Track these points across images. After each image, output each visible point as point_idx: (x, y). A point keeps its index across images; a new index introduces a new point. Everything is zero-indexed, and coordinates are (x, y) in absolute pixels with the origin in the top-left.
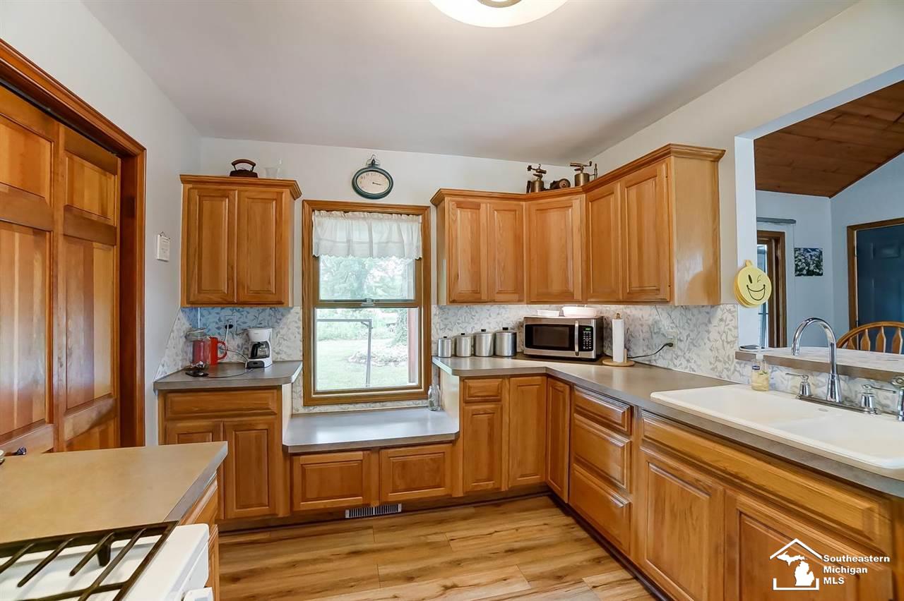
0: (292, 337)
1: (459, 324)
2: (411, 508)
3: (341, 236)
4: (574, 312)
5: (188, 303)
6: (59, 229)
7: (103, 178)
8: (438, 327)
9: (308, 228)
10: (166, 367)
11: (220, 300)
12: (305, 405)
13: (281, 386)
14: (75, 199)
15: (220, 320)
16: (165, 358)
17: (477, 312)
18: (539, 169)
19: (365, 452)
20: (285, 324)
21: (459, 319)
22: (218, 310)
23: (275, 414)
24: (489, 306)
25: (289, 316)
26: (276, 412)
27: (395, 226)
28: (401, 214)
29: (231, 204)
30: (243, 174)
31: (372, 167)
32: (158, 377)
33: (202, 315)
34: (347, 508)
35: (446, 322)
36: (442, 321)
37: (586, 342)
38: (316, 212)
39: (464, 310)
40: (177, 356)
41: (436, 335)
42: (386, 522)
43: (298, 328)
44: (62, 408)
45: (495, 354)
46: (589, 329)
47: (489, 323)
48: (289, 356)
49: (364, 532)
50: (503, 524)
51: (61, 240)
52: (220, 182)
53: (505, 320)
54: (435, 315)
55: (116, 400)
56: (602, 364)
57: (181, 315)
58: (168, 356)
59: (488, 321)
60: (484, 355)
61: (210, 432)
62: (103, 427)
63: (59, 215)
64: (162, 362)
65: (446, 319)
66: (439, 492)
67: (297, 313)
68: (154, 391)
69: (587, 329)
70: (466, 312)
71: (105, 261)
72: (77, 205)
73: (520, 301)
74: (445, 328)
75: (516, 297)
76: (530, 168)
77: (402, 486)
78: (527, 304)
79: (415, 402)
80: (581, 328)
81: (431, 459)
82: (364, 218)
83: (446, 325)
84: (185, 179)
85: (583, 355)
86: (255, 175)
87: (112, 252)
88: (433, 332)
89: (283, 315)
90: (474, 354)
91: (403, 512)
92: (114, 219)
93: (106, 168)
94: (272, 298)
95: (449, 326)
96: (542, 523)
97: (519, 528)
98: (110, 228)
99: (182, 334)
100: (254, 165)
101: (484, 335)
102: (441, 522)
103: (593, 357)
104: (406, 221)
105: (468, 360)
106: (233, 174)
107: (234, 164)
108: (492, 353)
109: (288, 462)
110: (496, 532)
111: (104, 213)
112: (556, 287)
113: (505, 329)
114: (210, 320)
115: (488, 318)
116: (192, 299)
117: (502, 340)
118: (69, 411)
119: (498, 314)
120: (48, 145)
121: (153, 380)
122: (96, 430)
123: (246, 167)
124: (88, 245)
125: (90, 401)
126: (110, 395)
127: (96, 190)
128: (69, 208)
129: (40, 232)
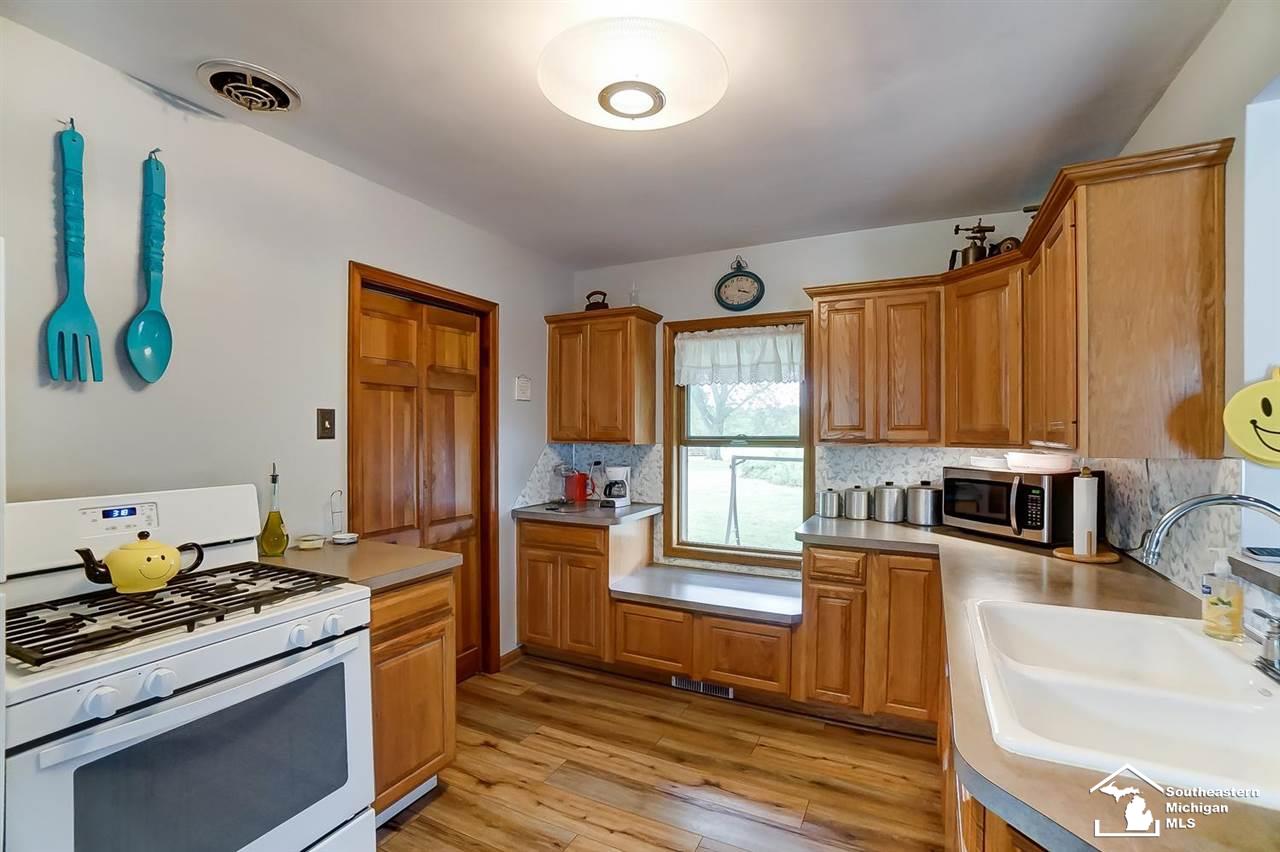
0: (654, 478)
1: (856, 472)
2: (745, 698)
3: (706, 361)
4: (1018, 462)
5: (553, 439)
6: (424, 384)
7: (464, 337)
8: (824, 474)
9: (670, 354)
10: (527, 499)
11: (575, 437)
12: (665, 555)
13: (608, 527)
14: (437, 360)
15: (590, 456)
16: (527, 490)
17: (885, 457)
18: (979, 226)
19: (686, 614)
20: (647, 462)
21: (857, 466)
22: (589, 446)
23: (602, 555)
24: (906, 448)
25: (651, 454)
26: (602, 551)
27: (770, 342)
28: (777, 326)
29: (585, 339)
30: (597, 307)
31: (739, 271)
32: (517, 507)
33: (576, 451)
34: (676, 675)
35: (837, 469)
36: (830, 466)
37: (1032, 514)
38: (679, 335)
39: (864, 453)
40: (542, 488)
41: (821, 486)
42: (710, 703)
43: (660, 468)
44: (427, 520)
45: (905, 520)
46: (1038, 492)
47: (906, 473)
48: (651, 498)
49: (679, 704)
50: (844, 754)
51: (425, 393)
52: (579, 317)
53: (932, 469)
54: (822, 458)
55: (477, 521)
56: (1053, 556)
57: (548, 450)
58: (531, 489)
59: (903, 470)
60: (887, 520)
61: (550, 562)
62: (465, 540)
63: (424, 373)
64: (523, 493)
65: (837, 464)
66: (772, 686)
67: (658, 451)
68: (513, 518)
69: (1034, 492)
70: (868, 456)
71: (465, 408)
72: (439, 363)
73: (933, 441)
74: (835, 478)
75: (924, 435)
76: (957, 230)
77: (726, 666)
78: (947, 446)
79: (791, 572)
80: (1024, 489)
81: (763, 642)
82: (732, 336)
83: (837, 473)
84: (549, 320)
85: (1027, 534)
86: (606, 306)
87: (472, 398)
88: (818, 481)
89: (645, 453)
90: (870, 517)
91: (735, 699)
92: (473, 368)
93: (465, 329)
94: (619, 435)
95: (842, 475)
96: (901, 774)
97: (859, 767)
98: (469, 377)
99: (550, 468)
100: (605, 295)
101: (887, 491)
102: (767, 724)
103: (1045, 541)
104: (785, 333)
105: (863, 524)
106: (589, 308)
107: (588, 298)
108: (900, 519)
109: (613, 608)
110: (825, 759)
111: (464, 365)
112: (983, 422)
113: (925, 484)
114: (582, 456)
115: (903, 466)
116: (555, 436)
117: (916, 500)
118: (433, 523)
119: (922, 460)
120: (414, 323)
121: (511, 508)
122: (458, 542)
123: (599, 298)
124: (449, 395)
125: (451, 518)
126: (471, 516)
127: (456, 348)
128: (431, 368)
129: (408, 389)
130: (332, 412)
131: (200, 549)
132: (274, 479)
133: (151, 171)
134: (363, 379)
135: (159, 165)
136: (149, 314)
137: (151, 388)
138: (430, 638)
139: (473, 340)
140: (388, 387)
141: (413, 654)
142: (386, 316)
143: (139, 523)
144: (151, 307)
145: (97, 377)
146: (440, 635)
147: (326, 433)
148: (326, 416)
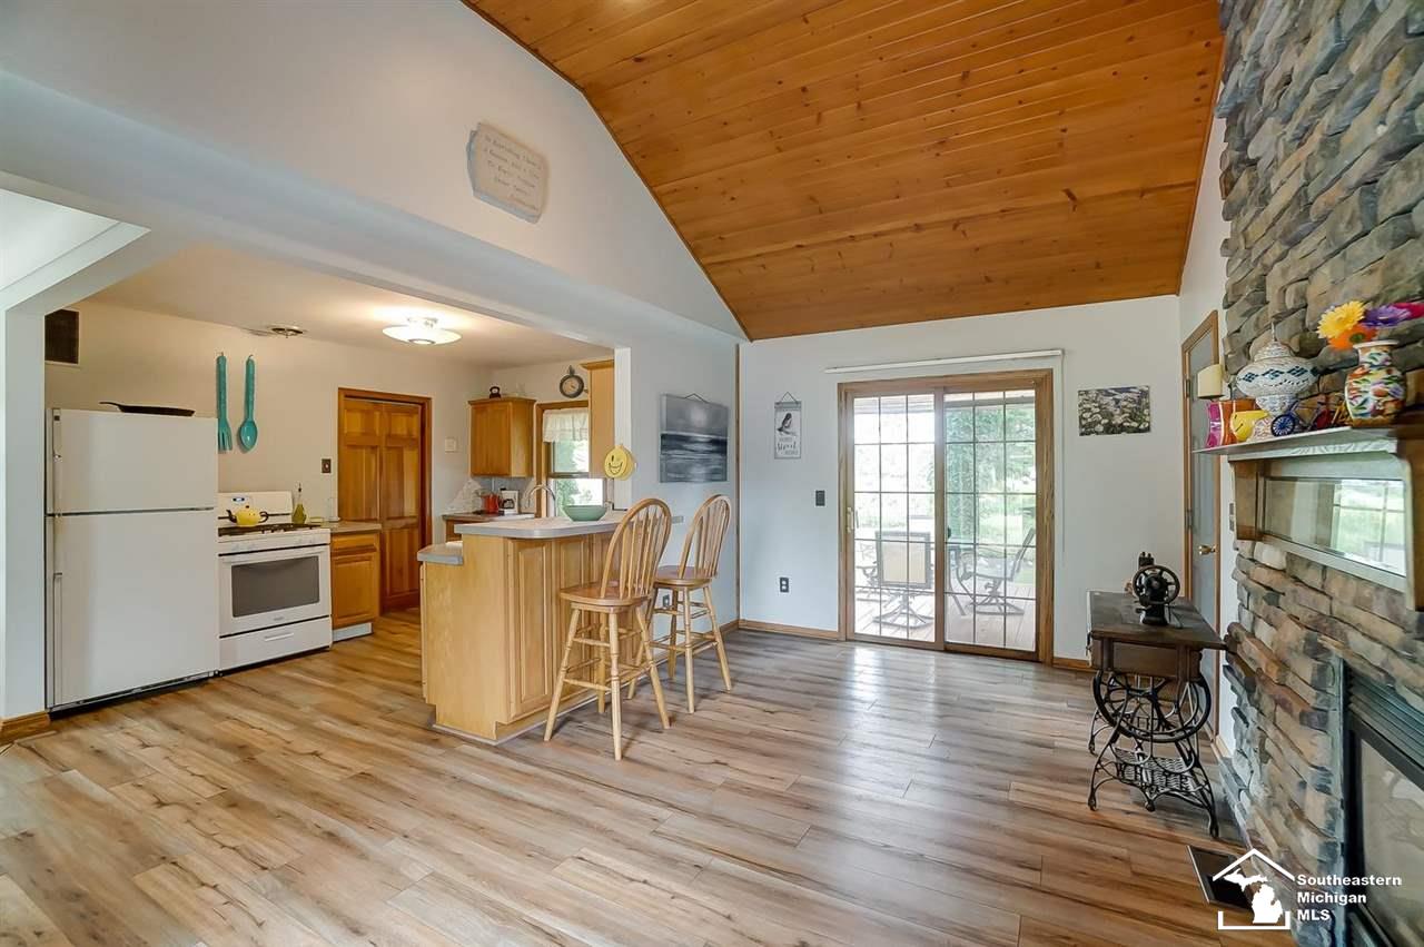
3: (559, 427)
5: (475, 475)
6: (383, 445)
7: (409, 417)
9: (540, 423)
10: (455, 508)
11: (484, 474)
14: (392, 431)
16: (454, 504)
20: (529, 488)
25: (531, 483)
27: (579, 417)
29: (491, 413)
30: (496, 395)
31: (571, 374)
32: (445, 512)
33: (486, 481)
38: (544, 412)
40: (467, 503)
44: (386, 517)
51: (384, 449)
52: (487, 401)
55: (418, 520)
57: (471, 480)
58: (458, 503)
63: (384, 439)
64: (449, 506)
67: (534, 481)
68: (443, 519)
71: (411, 458)
72: (393, 433)
82: (570, 413)
84: (471, 403)
86: (501, 395)
87: (414, 452)
92: (416, 433)
93: (410, 413)
94: (504, 472)
98: (413, 439)
99: (473, 492)
100: (498, 389)
106: (491, 396)
107: (489, 391)
111: (410, 433)
118: (389, 519)
120: (377, 413)
121: (441, 514)
122: (406, 530)
123: (495, 391)
124: (400, 450)
125: (402, 517)
126: (414, 517)
127: (405, 425)
128: (389, 436)
129: (374, 448)
130: (329, 461)
131: (267, 516)
132: (300, 490)
133: (249, 364)
134: (346, 443)
135: (253, 362)
136: (249, 424)
137: (249, 453)
138: (363, 560)
139: (416, 421)
140: (361, 447)
141: (353, 564)
142: (362, 411)
143: (245, 503)
144: (249, 420)
145: (231, 449)
146: (369, 559)
147: (326, 470)
148: (326, 463)
